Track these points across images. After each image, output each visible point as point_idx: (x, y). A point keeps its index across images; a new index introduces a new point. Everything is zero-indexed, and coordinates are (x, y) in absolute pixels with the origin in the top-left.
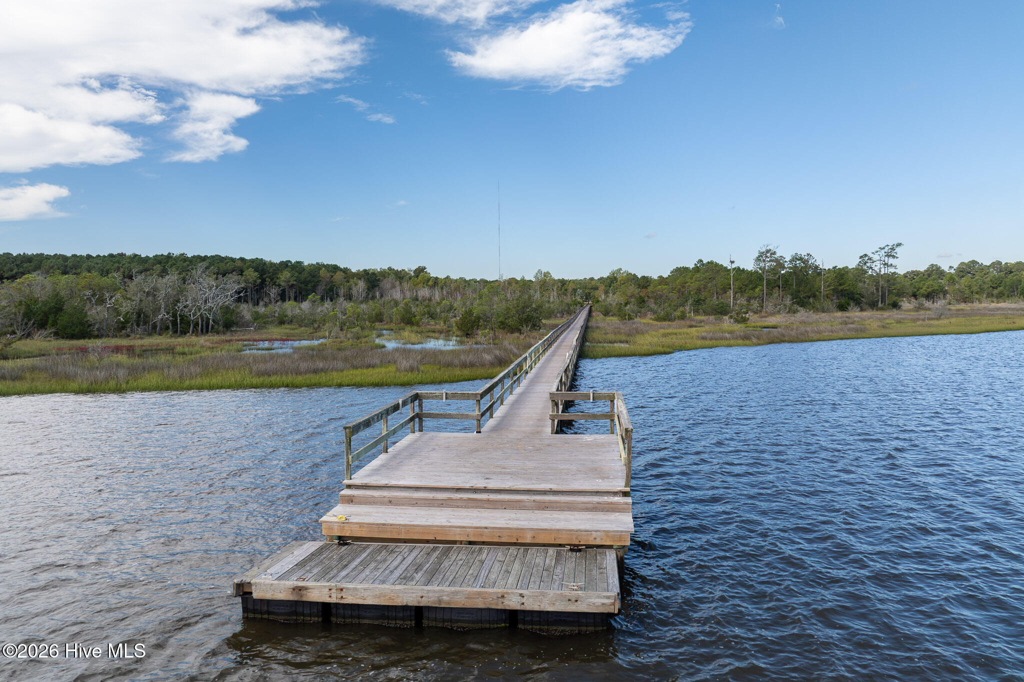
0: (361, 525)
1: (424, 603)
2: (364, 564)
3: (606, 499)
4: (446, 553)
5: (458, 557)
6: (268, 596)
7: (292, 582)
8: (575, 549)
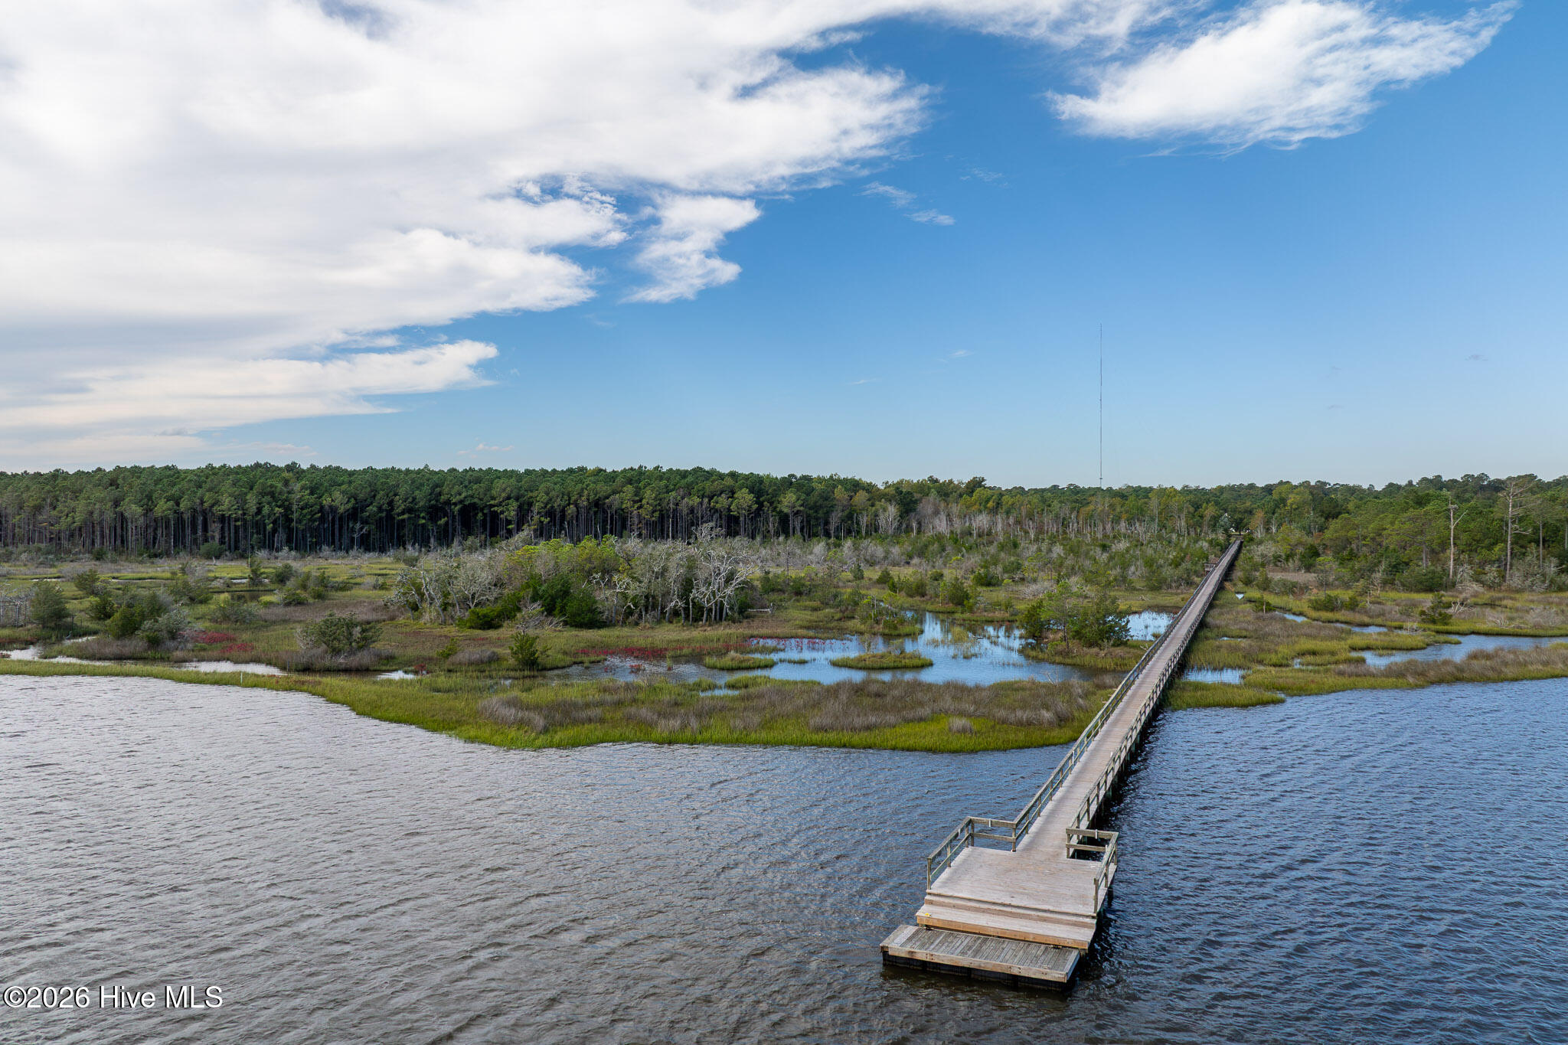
0: (938, 920)
1: (972, 966)
2: (942, 943)
3: (1081, 919)
4: (985, 941)
5: (991, 944)
6: (896, 954)
7: (908, 948)
8: (1056, 947)
